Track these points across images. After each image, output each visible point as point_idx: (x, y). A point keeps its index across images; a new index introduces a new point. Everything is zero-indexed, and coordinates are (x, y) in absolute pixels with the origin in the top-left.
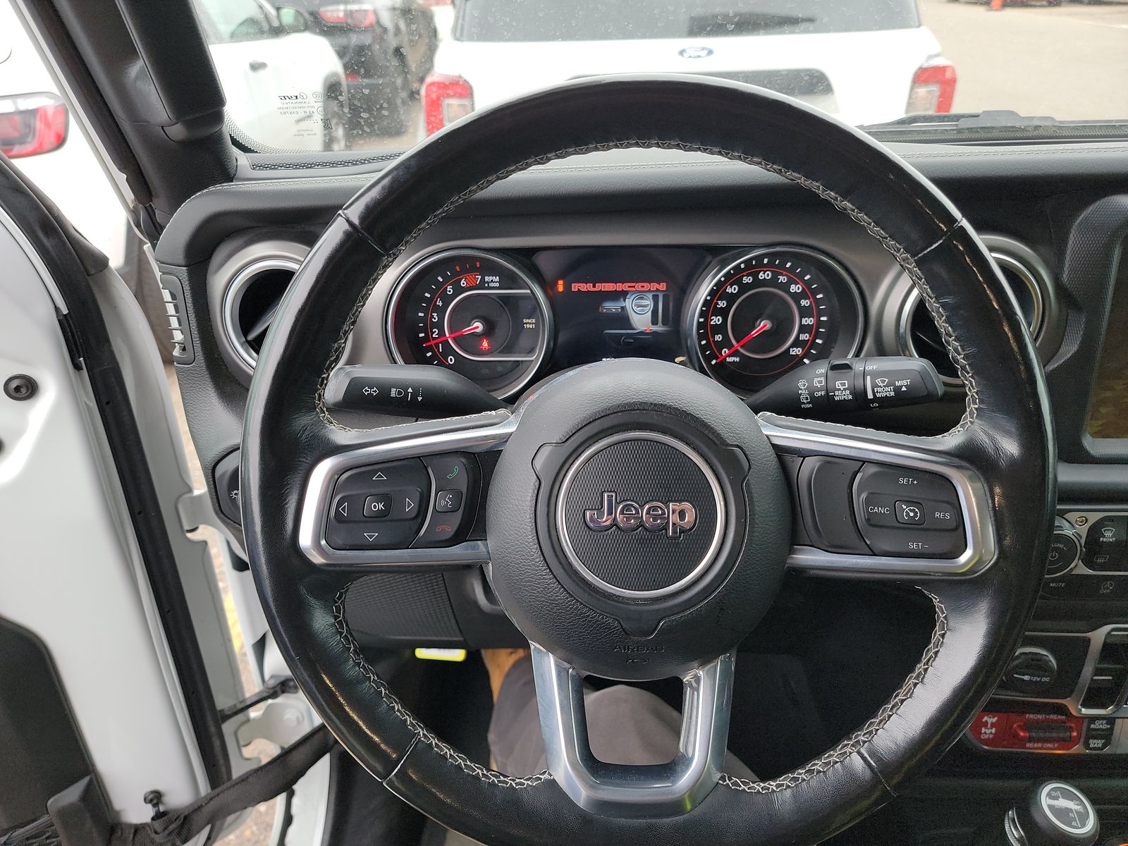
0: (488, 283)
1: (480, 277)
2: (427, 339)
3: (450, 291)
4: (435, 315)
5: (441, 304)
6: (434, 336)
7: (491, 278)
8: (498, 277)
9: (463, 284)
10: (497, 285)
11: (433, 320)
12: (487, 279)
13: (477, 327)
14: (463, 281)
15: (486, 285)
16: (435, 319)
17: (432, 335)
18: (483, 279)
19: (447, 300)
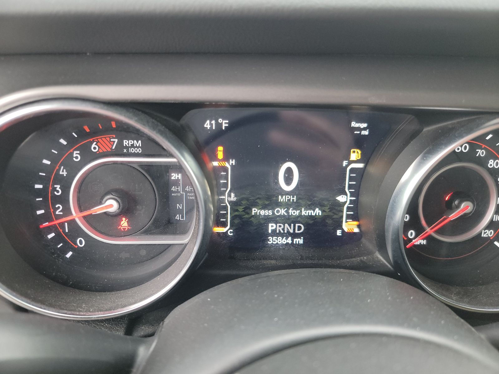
0: (127, 148)
1: (116, 140)
2: (47, 217)
3: (77, 158)
4: (58, 187)
5: (65, 173)
6: (57, 213)
7: (131, 142)
8: (140, 142)
9: (95, 148)
10: (139, 151)
11: (56, 193)
12: (126, 143)
13: (111, 206)
14: (94, 145)
15: (125, 151)
16: (58, 192)
17: (54, 212)
18: (120, 143)
19: (74, 169)
